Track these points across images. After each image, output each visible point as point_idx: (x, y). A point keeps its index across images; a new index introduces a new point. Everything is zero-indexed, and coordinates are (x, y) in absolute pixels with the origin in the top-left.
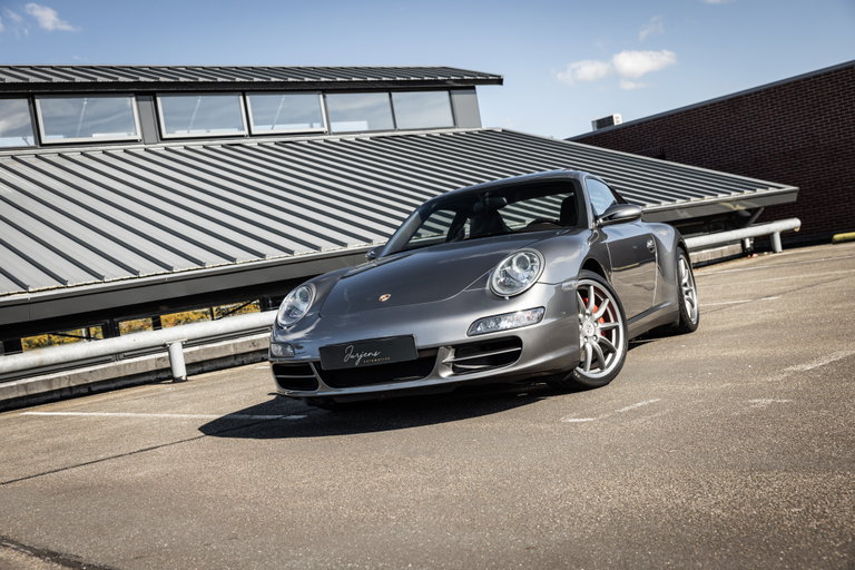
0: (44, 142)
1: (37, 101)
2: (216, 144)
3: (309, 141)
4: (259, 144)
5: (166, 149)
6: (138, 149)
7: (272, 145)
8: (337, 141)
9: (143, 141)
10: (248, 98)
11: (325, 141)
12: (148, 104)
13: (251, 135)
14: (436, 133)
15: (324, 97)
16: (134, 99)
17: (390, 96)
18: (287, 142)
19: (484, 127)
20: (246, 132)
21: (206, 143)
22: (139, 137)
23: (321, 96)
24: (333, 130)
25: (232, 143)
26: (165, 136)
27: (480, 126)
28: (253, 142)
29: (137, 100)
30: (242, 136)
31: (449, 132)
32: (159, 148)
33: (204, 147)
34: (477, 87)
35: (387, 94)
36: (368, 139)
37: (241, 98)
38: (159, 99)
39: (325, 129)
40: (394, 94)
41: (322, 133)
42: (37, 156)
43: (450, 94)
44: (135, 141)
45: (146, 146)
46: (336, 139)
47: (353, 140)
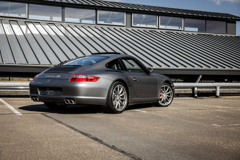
0: (98, 23)
1: (98, 11)
2: (148, 30)
3: (177, 33)
4: (161, 32)
5: (132, 30)
6: (124, 29)
7: (165, 32)
8: (186, 34)
9: (126, 26)
10: (160, 17)
11: (182, 33)
12: (129, 16)
13: (159, 29)
14: (219, 35)
15: (184, 19)
16: (125, 14)
17: (206, 21)
18: (169, 32)
19: (237, 35)
20: (157, 28)
21: (144, 29)
22: (125, 25)
23: (183, 19)
24: (185, 30)
25: (152, 31)
26: (133, 26)
27: (235, 35)
28: (159, 31)
29: (126, 14)
30: (156, 29)
31: (224, 35)
32: (130, 29)
33: (144, 30)
34: (237, 21)
35: (205, 21)
36: (196, 34)
37: (158, 17)
38: (133, 14)
39: (182, 29)
40: (207, 21)
41: (181, 31)
42: (95, 27)
43: (226, 23)
44: (124, 26)
45: (126, 28)
46: (185, 33)
47: (191, 34)
